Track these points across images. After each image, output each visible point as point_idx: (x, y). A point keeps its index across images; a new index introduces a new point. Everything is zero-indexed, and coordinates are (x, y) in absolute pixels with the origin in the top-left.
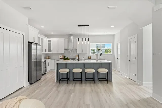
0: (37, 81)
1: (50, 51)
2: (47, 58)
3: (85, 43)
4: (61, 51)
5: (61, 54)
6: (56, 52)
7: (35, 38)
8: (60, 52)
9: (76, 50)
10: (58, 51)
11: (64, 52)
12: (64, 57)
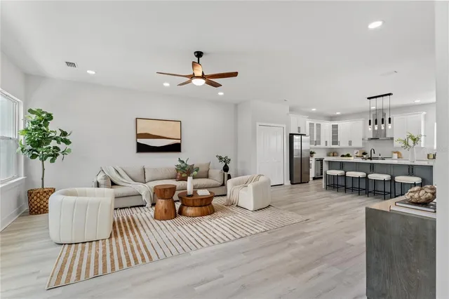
0: (301, 183)
1: (335, 142)
2: (332, 154)
3: (383, 128)
4: (358, 143)
5: (358, 149)
6: (347, 145)
7: (299, 128)
8: (354, 145)
9: (392, 139)
10: (350, 143)
11: (364, 144)
12: (364, 154)
